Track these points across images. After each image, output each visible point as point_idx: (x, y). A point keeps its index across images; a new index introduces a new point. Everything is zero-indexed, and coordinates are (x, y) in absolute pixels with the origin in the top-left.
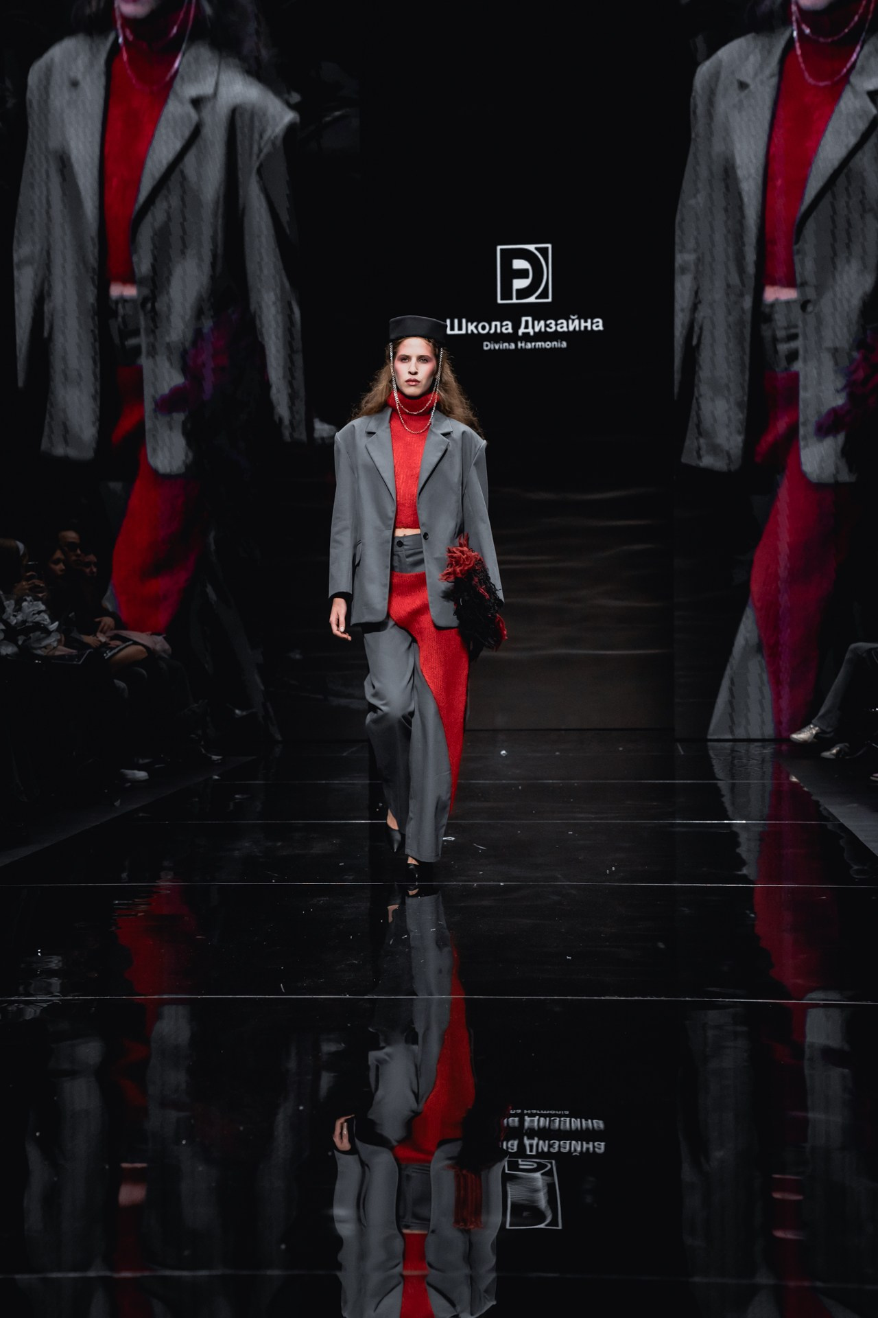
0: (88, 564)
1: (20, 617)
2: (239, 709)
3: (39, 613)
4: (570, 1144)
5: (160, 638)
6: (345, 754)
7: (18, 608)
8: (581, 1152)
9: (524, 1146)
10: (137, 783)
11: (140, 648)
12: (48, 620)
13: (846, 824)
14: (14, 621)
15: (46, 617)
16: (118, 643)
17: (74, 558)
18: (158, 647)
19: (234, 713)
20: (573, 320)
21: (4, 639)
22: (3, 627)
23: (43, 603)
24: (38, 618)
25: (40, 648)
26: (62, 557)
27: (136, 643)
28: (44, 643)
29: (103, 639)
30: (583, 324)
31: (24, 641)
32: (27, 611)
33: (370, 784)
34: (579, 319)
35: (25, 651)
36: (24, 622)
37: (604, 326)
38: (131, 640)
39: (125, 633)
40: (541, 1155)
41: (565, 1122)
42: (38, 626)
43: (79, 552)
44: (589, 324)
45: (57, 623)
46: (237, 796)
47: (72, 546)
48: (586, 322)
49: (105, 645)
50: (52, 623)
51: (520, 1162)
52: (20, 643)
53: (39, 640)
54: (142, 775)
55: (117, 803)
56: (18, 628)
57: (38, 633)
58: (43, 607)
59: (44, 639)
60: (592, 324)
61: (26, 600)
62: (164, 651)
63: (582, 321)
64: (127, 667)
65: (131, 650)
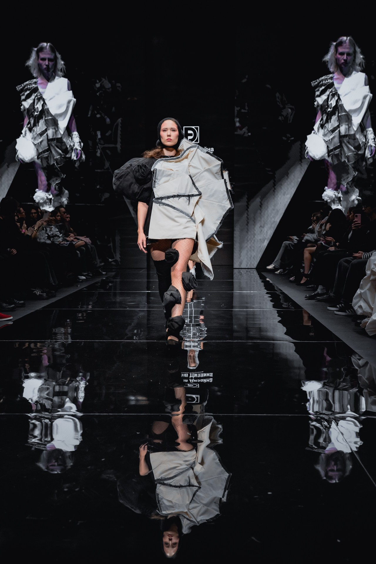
0: (68, 218)
1: (52, 233)
2: (110, 259)
3: (57, 231)
4: (203, 380)
5: (88, 239)
6: (141, 272)
7: (51, 230)
8: (206, 382)
9: (190, 381)
10: (83, 280)
11: (83, 241)
12: (59, 234)
13: (285, 292)
14: (50, 234)
15: (58, 232)
16: (76, 240)
17: (65, 216)
18: (87, 241)
19: (109, 260)
20: (205, 148)
21: (47, 239)
22: (47, 236)
23: (58, 229)
24: (56, 233)
25: (57, 242)
26: (60, 215)
27: (82, 240)
28: (58, 240)
29: (72, 239)
30: (208, 149)
31: (53, 240)
32: (54, 231)
33: (147, 281)
34: (207, 148)
35: (53, 242)
36: (53, 234)
37: (214, 150)
38: (80, 239)
39: (78, 237)
40: (194, 383)
41: (202, 375)
42: (56, 236)
43: (66, 214)
44: (210, 149)
45: (62, 234)
46: (110, 284)
47: (64, 213)
48: (209, 149)
49: (72, 240)
50: (60, 234)
51: (188, 385)
52: (52, 240)
53: (57, 239)
54: (84, 278)
55: (79, 286)
56: (51, 236)
57: (57, 237)
58: (58, 230)
59: (58, 239)
60: (211, 149)
61: (52, 228)
62: (89, 242)
63: (208, 148)
64: (79, 248)
65: (80, 243)
